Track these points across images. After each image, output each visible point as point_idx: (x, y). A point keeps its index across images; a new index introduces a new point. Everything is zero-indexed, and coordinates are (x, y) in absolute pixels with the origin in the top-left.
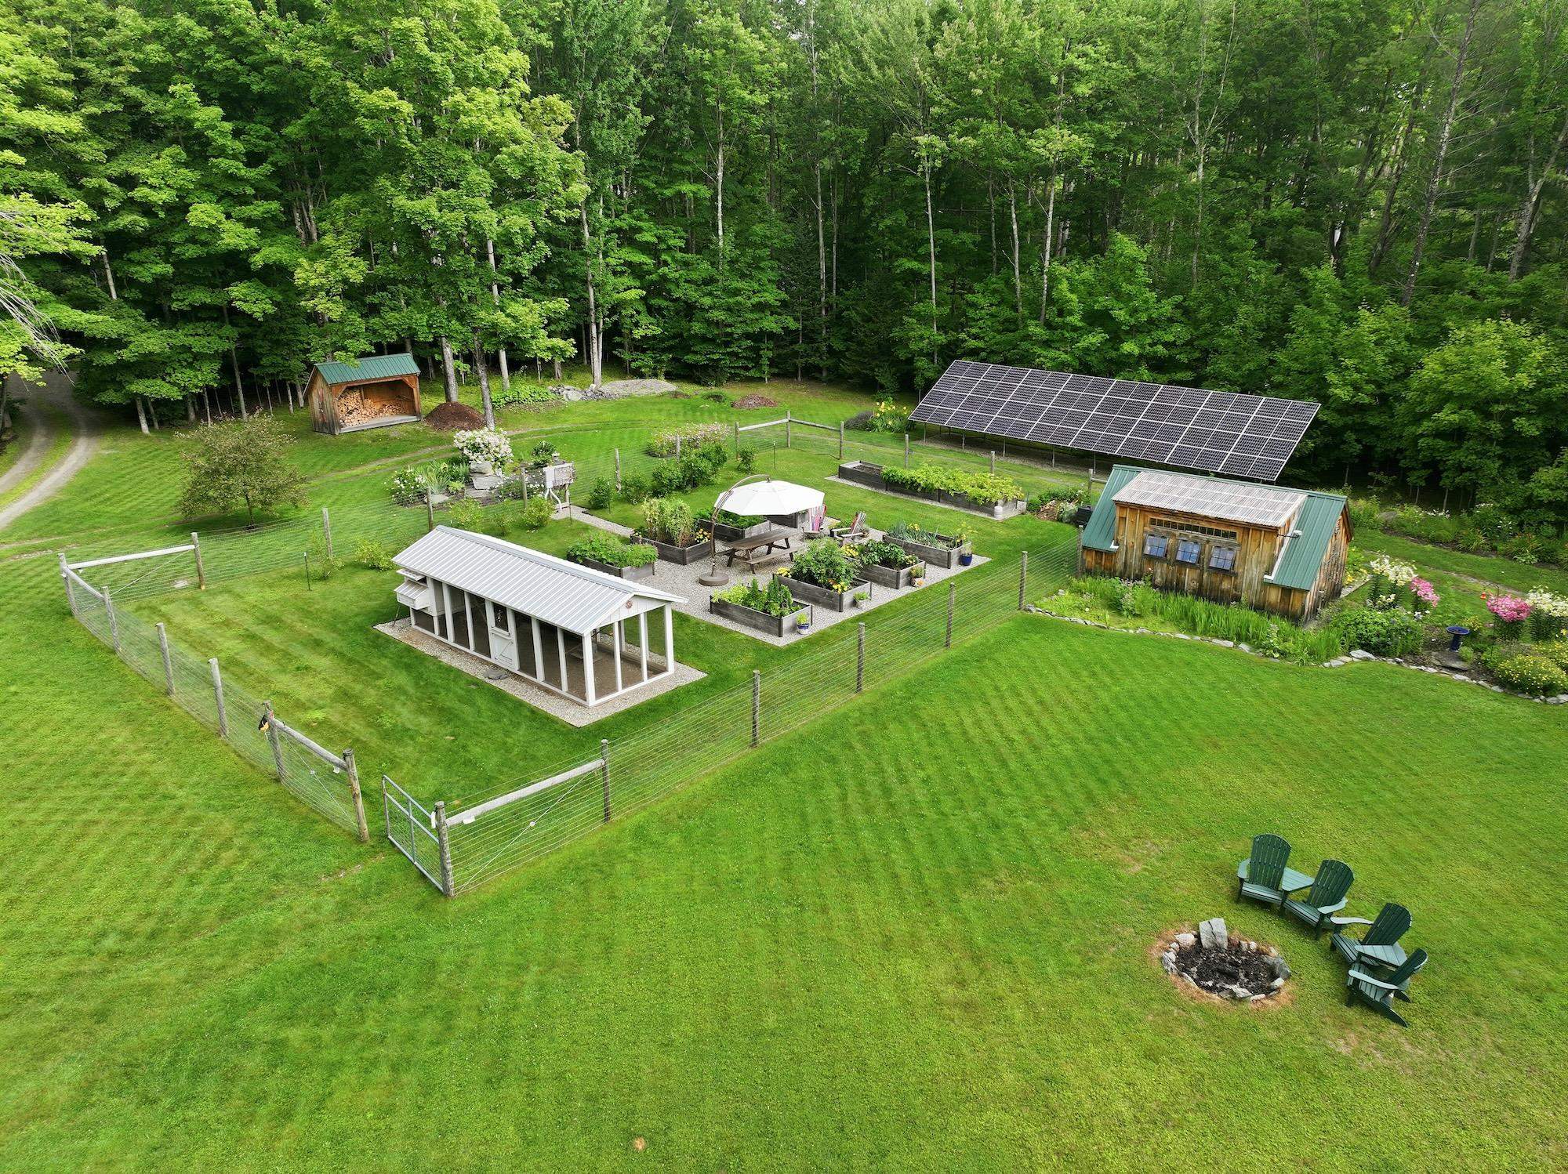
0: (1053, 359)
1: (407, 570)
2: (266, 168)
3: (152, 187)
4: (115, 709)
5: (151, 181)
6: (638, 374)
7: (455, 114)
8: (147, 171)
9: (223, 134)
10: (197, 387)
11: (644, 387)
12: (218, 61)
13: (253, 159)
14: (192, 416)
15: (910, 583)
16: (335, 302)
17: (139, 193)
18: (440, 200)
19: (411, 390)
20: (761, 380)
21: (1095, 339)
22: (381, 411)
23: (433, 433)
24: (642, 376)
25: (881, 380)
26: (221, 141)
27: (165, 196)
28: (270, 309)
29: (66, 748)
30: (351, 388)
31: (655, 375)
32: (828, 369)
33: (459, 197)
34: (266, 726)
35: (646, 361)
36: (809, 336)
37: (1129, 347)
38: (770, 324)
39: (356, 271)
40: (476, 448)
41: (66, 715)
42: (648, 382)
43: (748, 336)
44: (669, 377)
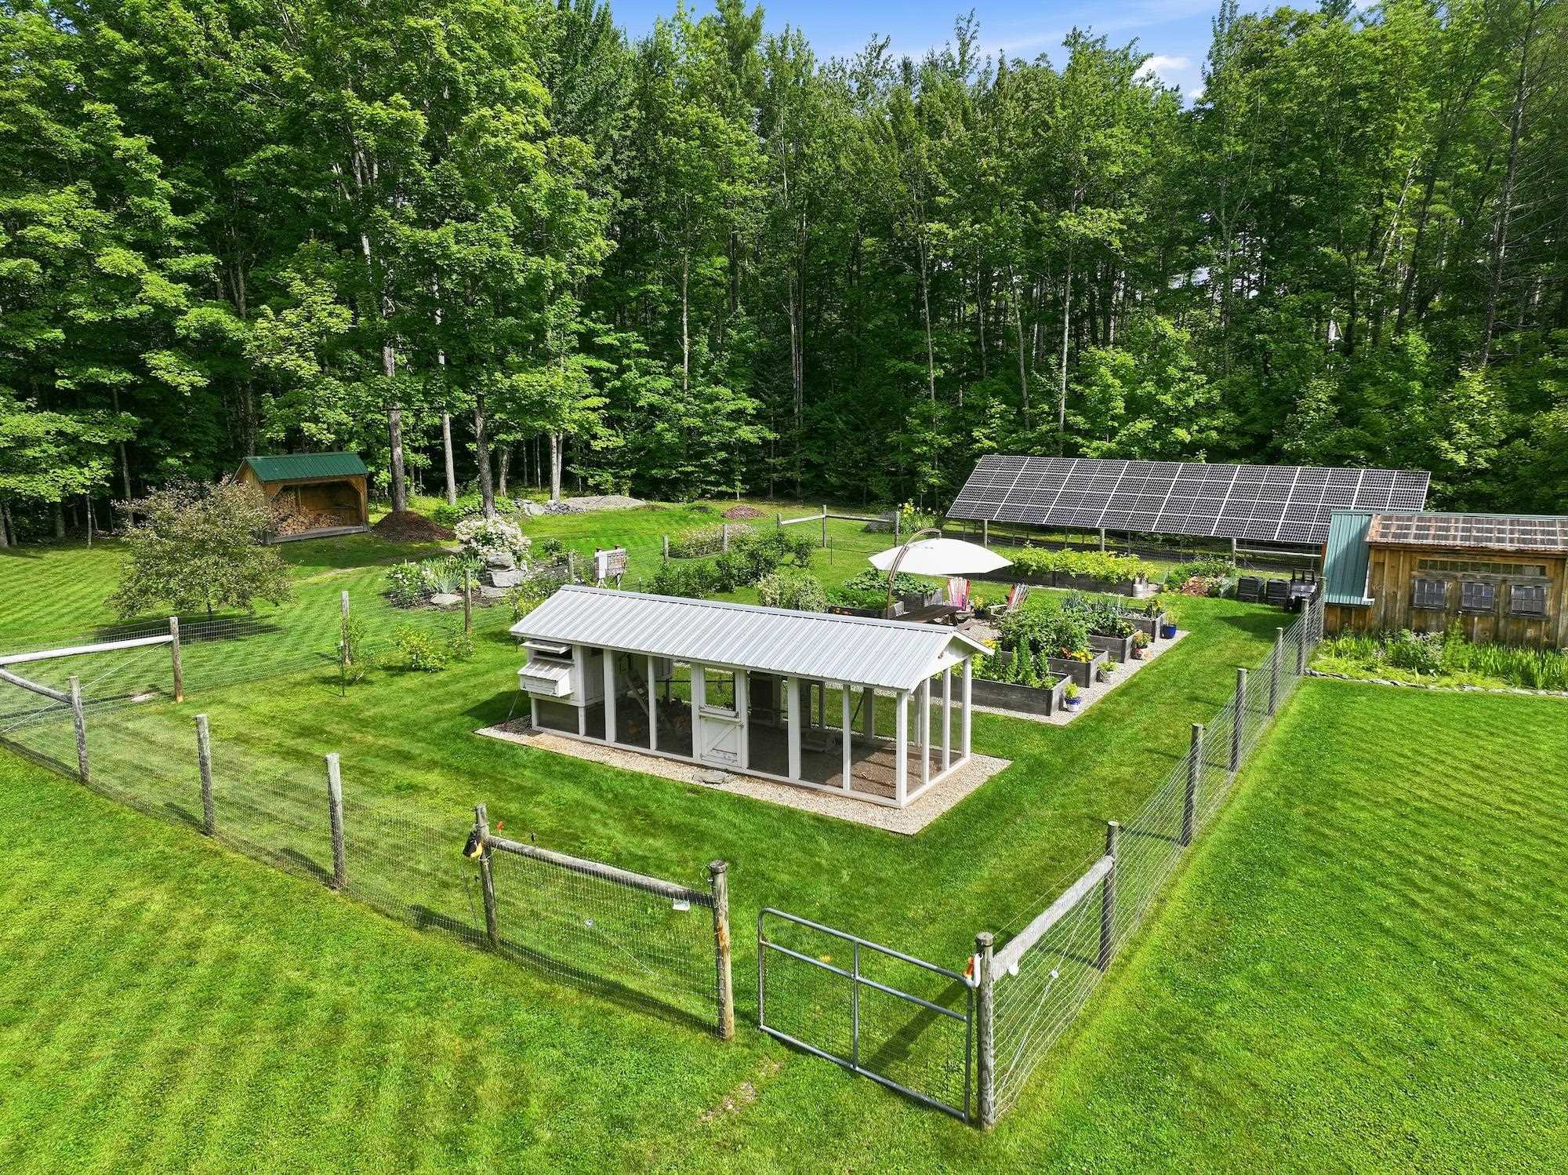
0: (1096, 449)
1: (534, 641)
2: (199, 217)
3: (49, 226)
4: (120, 860)
5: (49, 219)
6: (598, 490)
7: (473, 136)
8: (45, 207)
9: (150, 168)
10: (84, 486)
11: (609, 503)
12: (146, 85)
13: (180, 207)
14: (61, 533)
15: (1135, 656)
16: (307, 359)
17: (31, 232)
18: (458, 232)
19: (357, 494)
20: (732, 496)
21: (1143, 425)
22: (317, 521)
23: (388, 544)
24: (604, 493)
25: (875, 490)
26: (147, 176)
27: (67, 239)
28: (202, 382)
29: (59, 927)
30: (286, 489)
31: (618, 490)
32: (802, 484)
33: (479, 231)
34: (479, 850)
35: (607, 477)
36: (781, 448)
37: (1181, 434)
38: (746, 433)
39: (341, 320)
40: (487, 540)
41: (37, 876)
42: (610, 498)
43: (723, 446)
44: (635, 494)
